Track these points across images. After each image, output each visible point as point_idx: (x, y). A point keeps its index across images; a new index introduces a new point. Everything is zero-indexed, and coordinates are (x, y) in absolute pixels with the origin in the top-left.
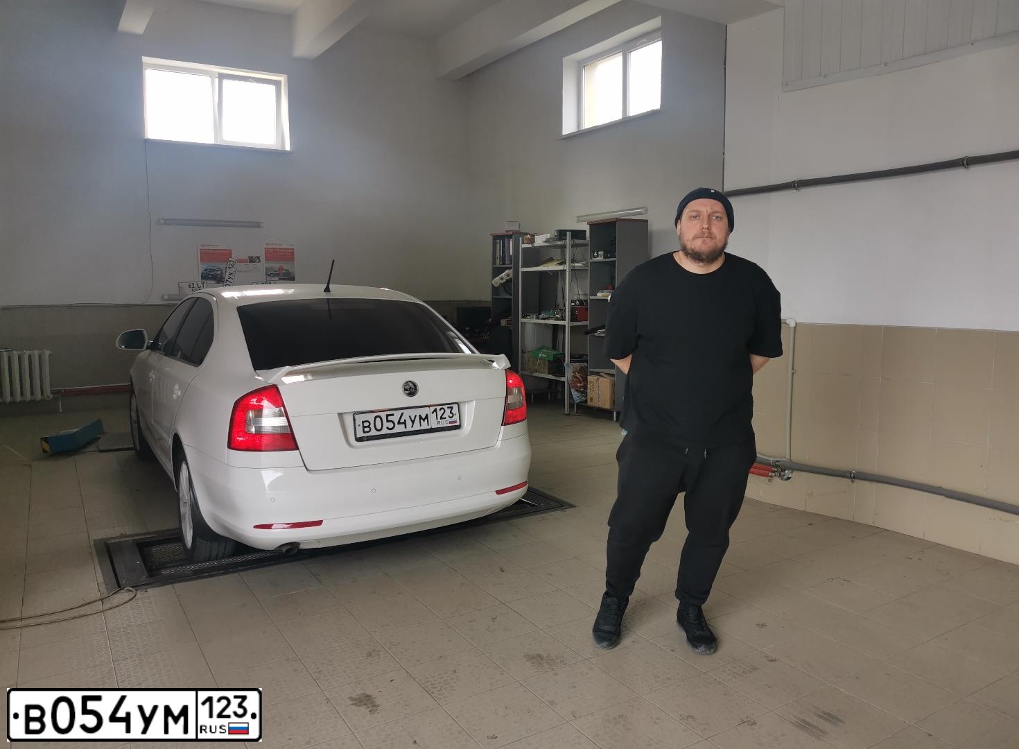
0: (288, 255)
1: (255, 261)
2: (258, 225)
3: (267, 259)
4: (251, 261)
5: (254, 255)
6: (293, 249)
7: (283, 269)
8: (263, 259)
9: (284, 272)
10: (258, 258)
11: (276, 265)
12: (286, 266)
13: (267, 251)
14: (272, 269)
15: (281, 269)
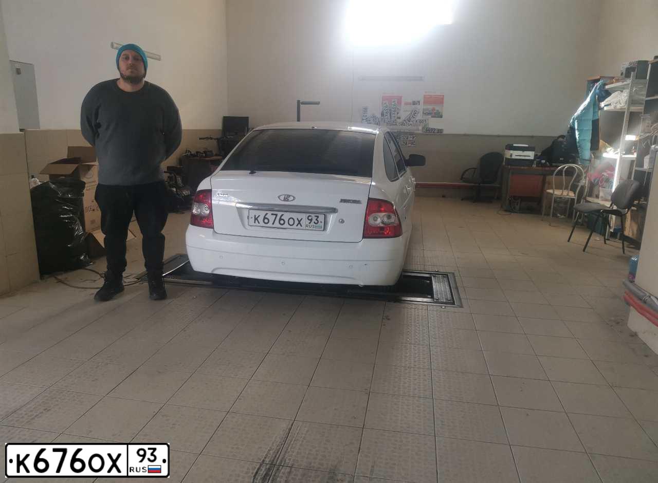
0: (440, 100)
1: (417, 104)
2: (421, 79)
3: (425, 103)
4: (414, 104)
5: (416, 100)
6: (443, 96)
7: (434, 110)
8: (422, 102)
9: (435, 111)
10: (419, 102)
11: (430, 107)
12: (437, 108)
13: (425, 97)
14: (428, 109)
15: (434, 109)
